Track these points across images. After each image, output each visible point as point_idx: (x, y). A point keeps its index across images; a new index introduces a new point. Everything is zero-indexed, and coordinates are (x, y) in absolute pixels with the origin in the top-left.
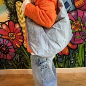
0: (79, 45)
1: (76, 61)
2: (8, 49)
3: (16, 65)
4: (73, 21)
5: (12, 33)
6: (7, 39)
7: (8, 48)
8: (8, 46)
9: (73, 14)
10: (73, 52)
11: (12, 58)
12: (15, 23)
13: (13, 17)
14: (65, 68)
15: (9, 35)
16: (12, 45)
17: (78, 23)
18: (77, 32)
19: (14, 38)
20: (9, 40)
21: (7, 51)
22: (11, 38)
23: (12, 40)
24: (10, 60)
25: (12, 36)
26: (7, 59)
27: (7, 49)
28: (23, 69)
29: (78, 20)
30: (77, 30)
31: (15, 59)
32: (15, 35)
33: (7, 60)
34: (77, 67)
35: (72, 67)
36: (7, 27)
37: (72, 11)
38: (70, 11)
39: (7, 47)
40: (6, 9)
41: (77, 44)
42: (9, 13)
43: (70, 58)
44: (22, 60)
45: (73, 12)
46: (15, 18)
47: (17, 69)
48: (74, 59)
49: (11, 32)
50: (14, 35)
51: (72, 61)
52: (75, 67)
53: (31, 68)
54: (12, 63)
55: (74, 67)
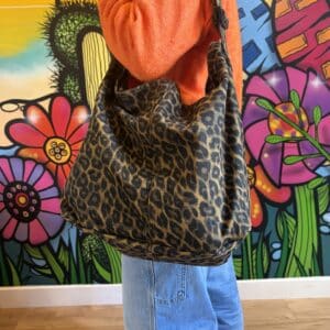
0: (296, 189)
1: (289, 250)
2: (39, 201)
3: (62, 265)
4: (274, 105)
5: (59, 141)
6: (37, 163)
7: (37, 196)
8: (37, 188)
9: (274, 80)
10: (279, 214)
11: (50, 238)
12: (74, 106)
13: (71, 83)
14: (251, 281)
15: (48, 147)
16: (56, 184)
17: (290, 113)
18: (287, 141)
19: (64, 159)
20: (44, 165)
21: (33, 209)
22: (53, 158)
23: (58, 164)
24: (38, 246)
25: (57, 150)
26: (28, 241)
27: (35, 201)
28: (87, 283)
29: (289, 101)
30: (287, 135)
31: (62, 241)
32: (70, 146)
33: (30, 243)
34: (295, 276)
35: (276, 276)
36: (44, 116)
37: (270, 71)
38: (263, 70)
39: (33, 193)
40: (50, 55)
41: (292, 187)
42: (56, 69)
43: (266, 240)
44: (86, 245)
45: (274, 74)
46: (77, 88)
47: (64, 283)
48: (281, 242)
49: (56, 137)
50: (67, 148)
51: (276, 250)
52: (288, 276)
53: (121, 282)
54: (45, 258)
55: (283, 276)
